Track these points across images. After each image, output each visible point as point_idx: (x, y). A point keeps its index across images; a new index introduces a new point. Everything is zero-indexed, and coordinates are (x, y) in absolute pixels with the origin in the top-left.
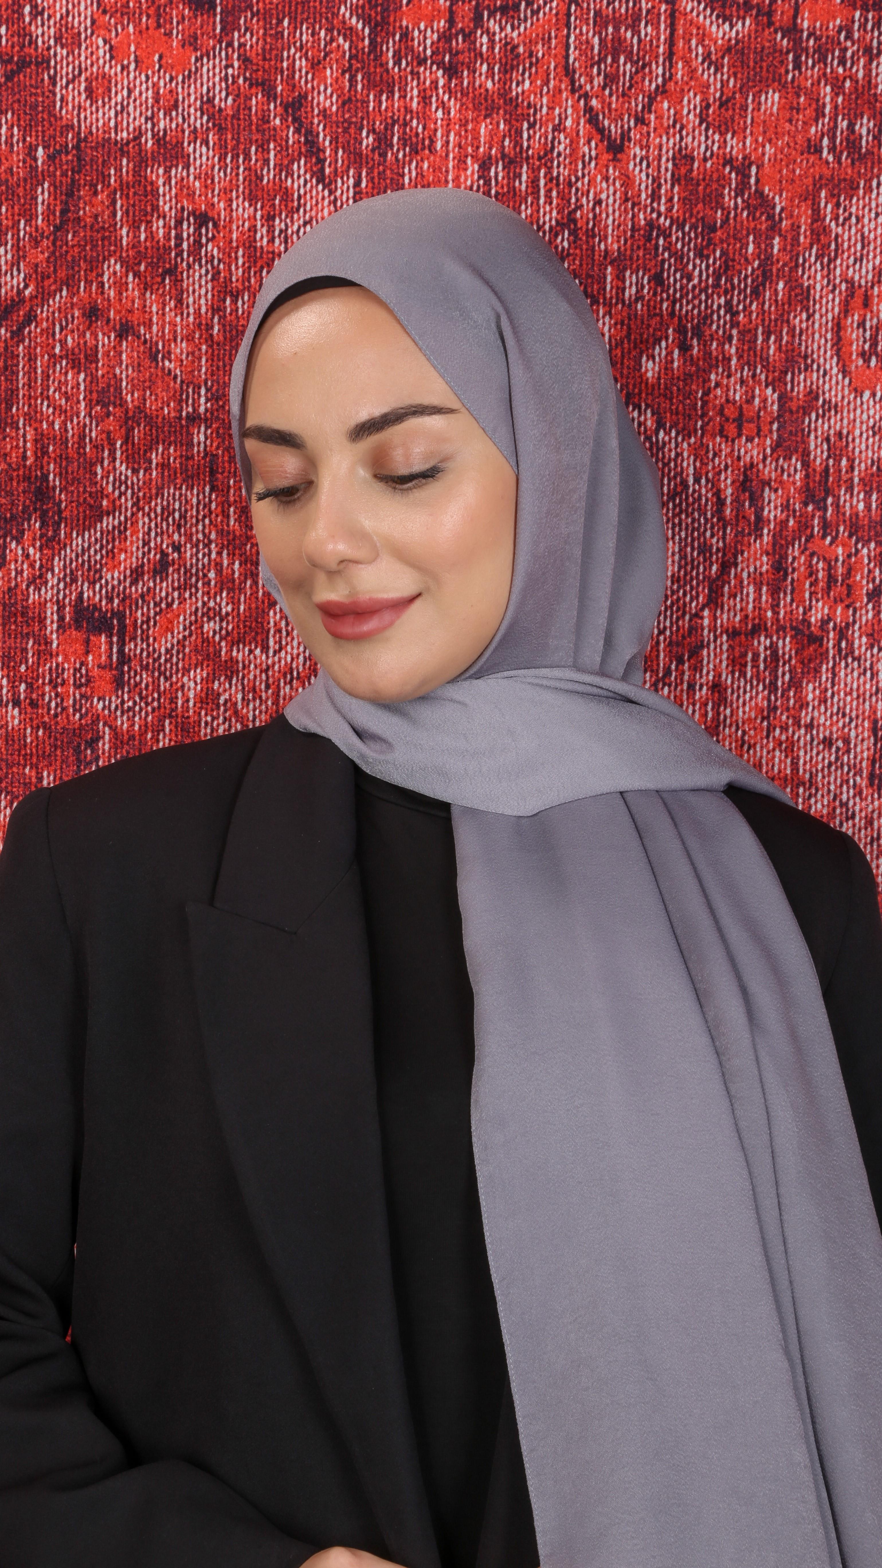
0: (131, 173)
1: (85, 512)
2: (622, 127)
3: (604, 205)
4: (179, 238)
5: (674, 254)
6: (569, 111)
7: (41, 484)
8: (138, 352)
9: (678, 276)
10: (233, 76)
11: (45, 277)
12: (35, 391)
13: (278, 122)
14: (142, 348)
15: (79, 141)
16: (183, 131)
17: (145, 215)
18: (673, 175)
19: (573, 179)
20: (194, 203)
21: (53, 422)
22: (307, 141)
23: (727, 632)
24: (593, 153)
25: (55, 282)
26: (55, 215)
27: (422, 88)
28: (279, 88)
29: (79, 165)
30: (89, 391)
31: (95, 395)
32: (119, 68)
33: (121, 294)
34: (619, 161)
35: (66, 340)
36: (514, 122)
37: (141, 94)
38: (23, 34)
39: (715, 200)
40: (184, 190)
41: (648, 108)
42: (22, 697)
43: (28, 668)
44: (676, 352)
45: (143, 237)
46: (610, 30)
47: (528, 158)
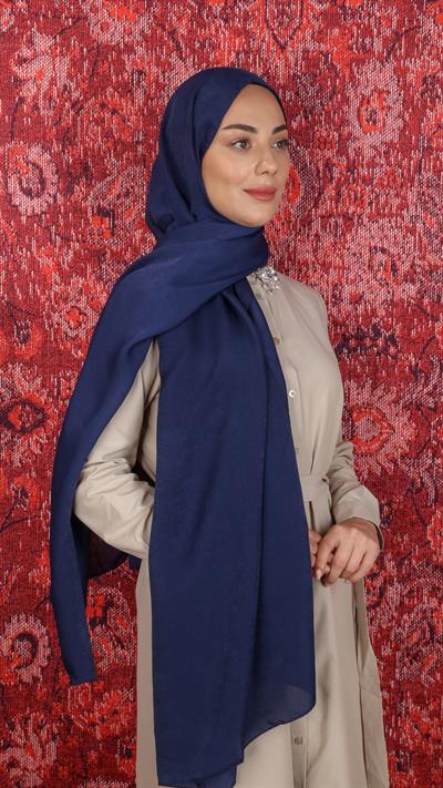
0: (116, 57)
1: (101, 175)
2: (285, 40)
3: (278, 68)
4: (132, 79)
5: (303, 85)
6: (267, 35)
7: (86, 165)
9: (304, 92)
10: (151, 23)
11: (87, 93)
12: (84, 133)
13: (166, 38)
14: (120, 118)
15: (98, 45)
16: (134, 42)
17: (121, 71)
18: (302, 57)
19: (268, 59)
20: (138, 67)
21: (90, 144)
22: (176, 45)
23: (320, 216)
24: (275, 50)
25: (90, 95)
26: (90, 72)
27: (216, 26)
28: (167, 27)
29: (98, 54)
31: (104, 134)
32: (112, 20)
33: (113, 99)
34: (284, 52)
35: (94, 115)
36: (248, 39)
37: (119, 29)
38: (79, 9)
39: (316, 66)
40: (134, 62)
41: (294, 34)
42: (80, 239)
43: (82, 229)
44: (303, 119)
45: (120, 79)
46: (281, 6)
47: (252, 51)
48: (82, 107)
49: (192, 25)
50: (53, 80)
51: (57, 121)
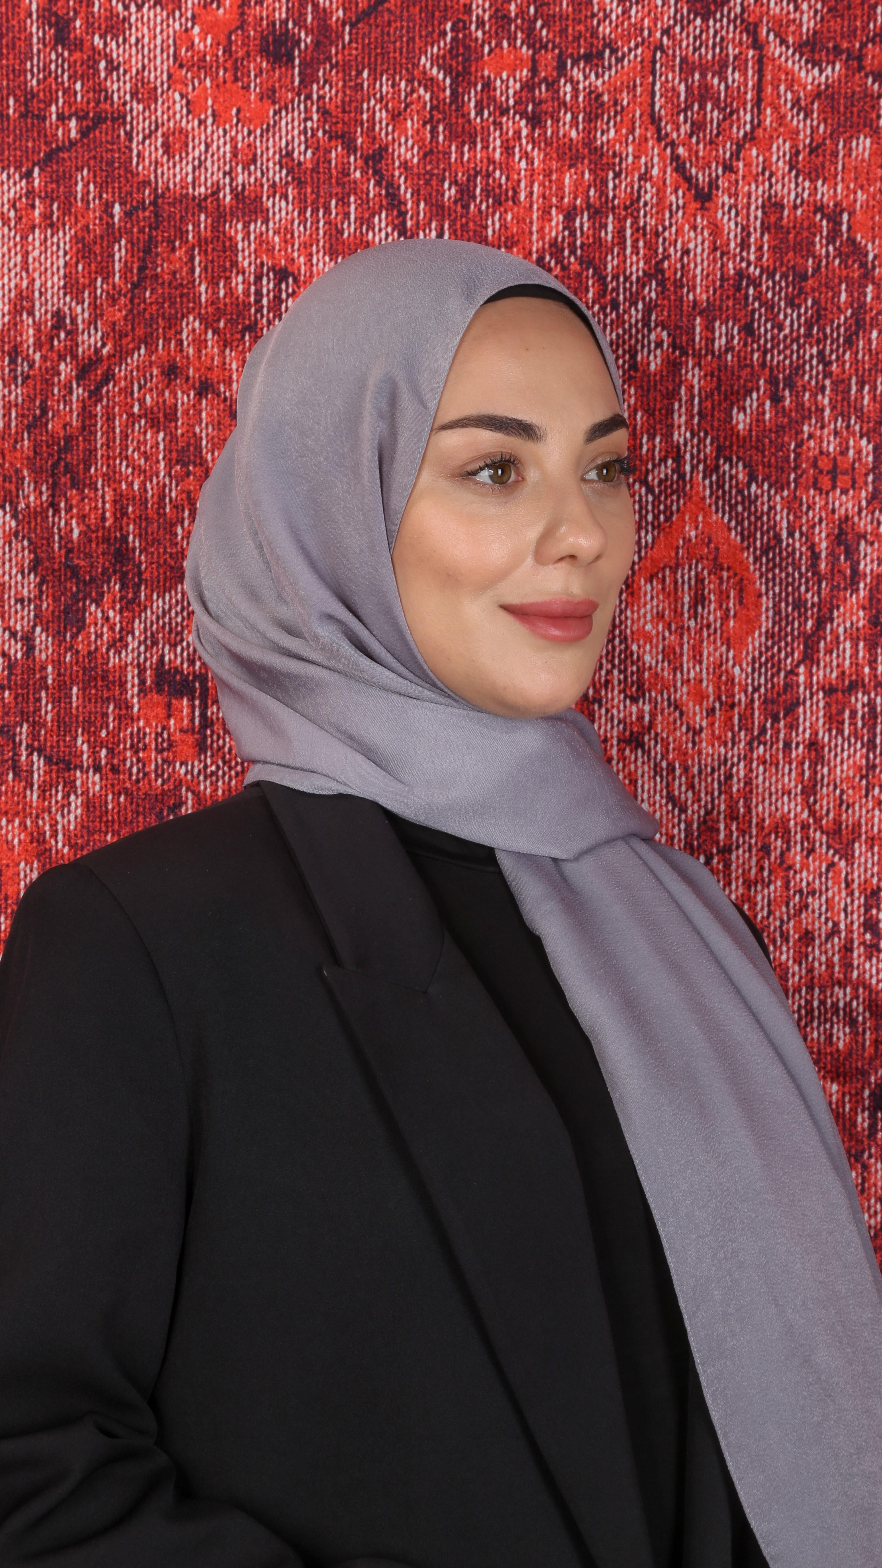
0: (209, 229)
1: (165, 573)
2: (710, 175)
3: (692, 255)
4: (259, 294)
5: (764, 303)
6: (656, 160)
7: (121, 545)
8: (218, 410)
9: (769, 326)
10: (312, 129)
11: (123, 335)
12: (114, 451)
13: (358, 174)
14: (222, 407)
15: (156, 197)
16: (262, 186)
17: (224, 271)
18: (762, 223)
19: (660, 229)
20: (273, 258)
21: (132, 483)
22: (388, 194)
23: (823, 688)
24: (681, 202)
25: (133, 340)
26: (132, 272)
27: (505, 138)
28: (359, 141)
29: (157, 221)
30: (168, 450)
31: (174, 455)
32: (196, 122)
33: (200, 351)
34: (707, 209)
35: (145, 399)
36: (599, 172)
37: (218, 148)
38: (99, 90)
39: (806, 248)
40: (263, 245)
41: (736, 155)
42: (103, 762)
43: (108, 733)
44: (768, 404)
45: (222, 293)
46: (697, 76)
47: (613, 208)
48: (108, 377)
49: (434, 132)
50: (22, 299)
51: (34, 416)
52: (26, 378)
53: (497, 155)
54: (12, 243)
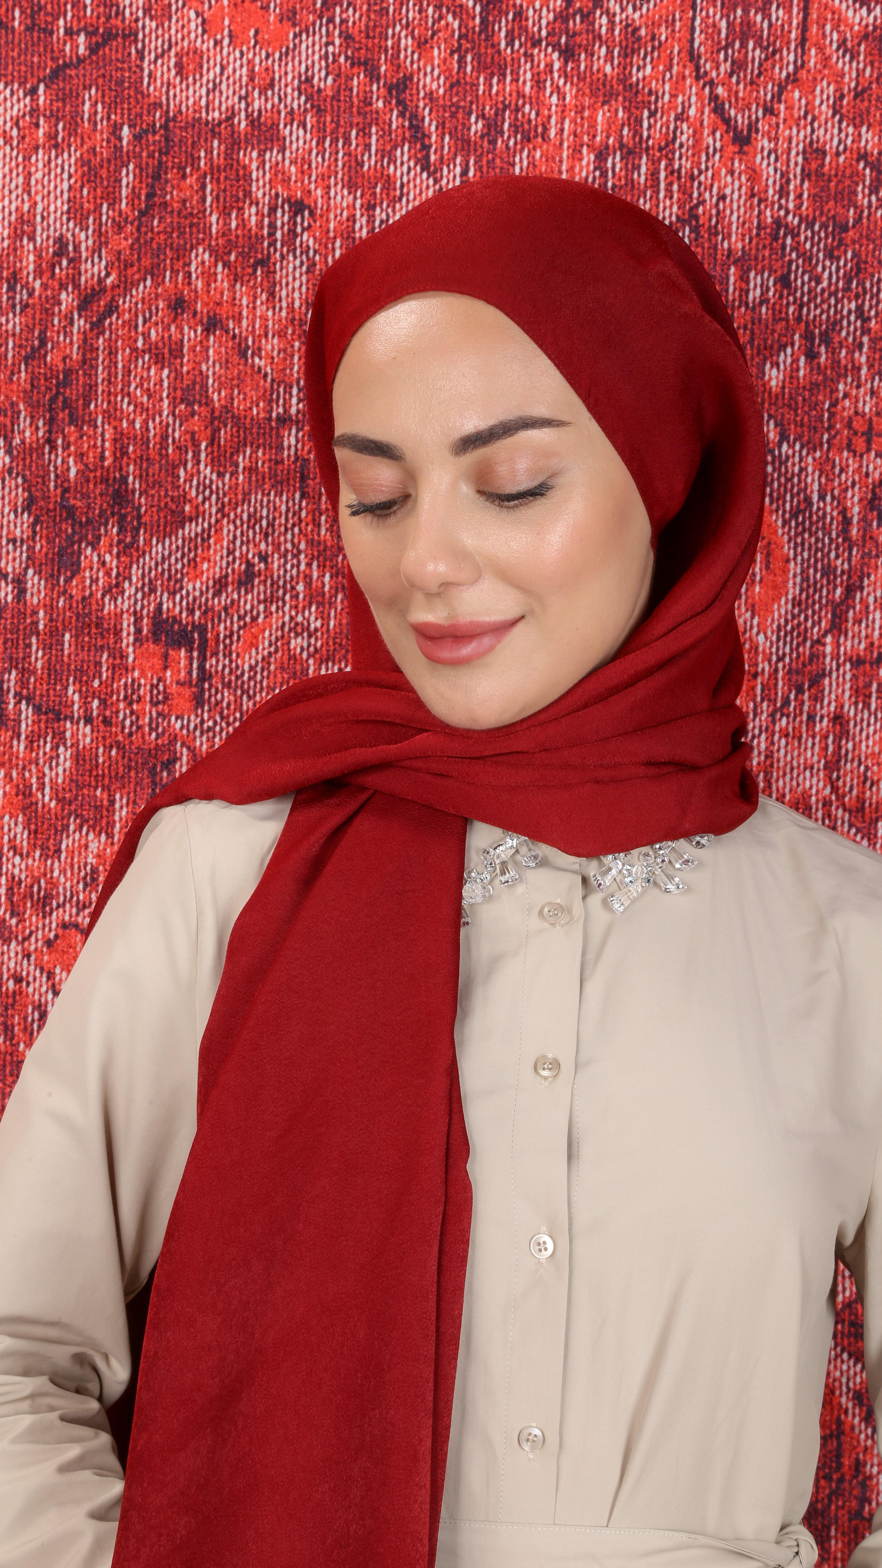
0: (222, 156)
1: (166, 517)
2: (750, 117)
3: (728, 201)
4: (272, 226)
5: (802, 254)
6: (693, 99)
7: (120, 487)
8: (227, 348)
9: (806, 278)
10: (334, 54)
11: (128, 265)
12: (116, 387)
13: (380, 104)
14: (230, 344)
15: (168, 120)
16: (279, 112)
17: (237, 201)
18: (803, 170)
19: (696, 172)
20: (289, 189)
21: (134, 421)
22: (411, 126)
23: (850, 660)
24: (718, 145)
25: (139, 270)
26: (140, 199)
27: (536, 71)
28: (383, 68)
29: (167, 146)
30: (173, 388)
31: (179, 393)
32: (212, 43)
33: (209, 285)
34: (746, 153)
35: (149, 333)
36: (633, 110)
37: (234, 71)
39: (848, 198)
40: (279, 175)
41: (777, 98)
42: (95, 713)
43: (101, 683)
44: (802, 359)
45: (234, 224)
46: (739, 12)
47: (648, 149)
48: (112, 309)
49: (462, 62)
50: (23, 223)
51: (33, 348)
52: (25, 307)
53: (527, 89)
54: (13, 164)
